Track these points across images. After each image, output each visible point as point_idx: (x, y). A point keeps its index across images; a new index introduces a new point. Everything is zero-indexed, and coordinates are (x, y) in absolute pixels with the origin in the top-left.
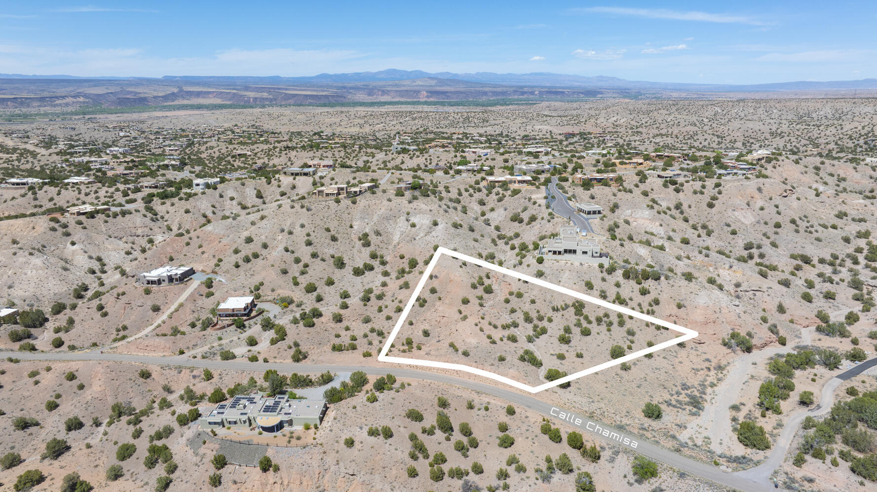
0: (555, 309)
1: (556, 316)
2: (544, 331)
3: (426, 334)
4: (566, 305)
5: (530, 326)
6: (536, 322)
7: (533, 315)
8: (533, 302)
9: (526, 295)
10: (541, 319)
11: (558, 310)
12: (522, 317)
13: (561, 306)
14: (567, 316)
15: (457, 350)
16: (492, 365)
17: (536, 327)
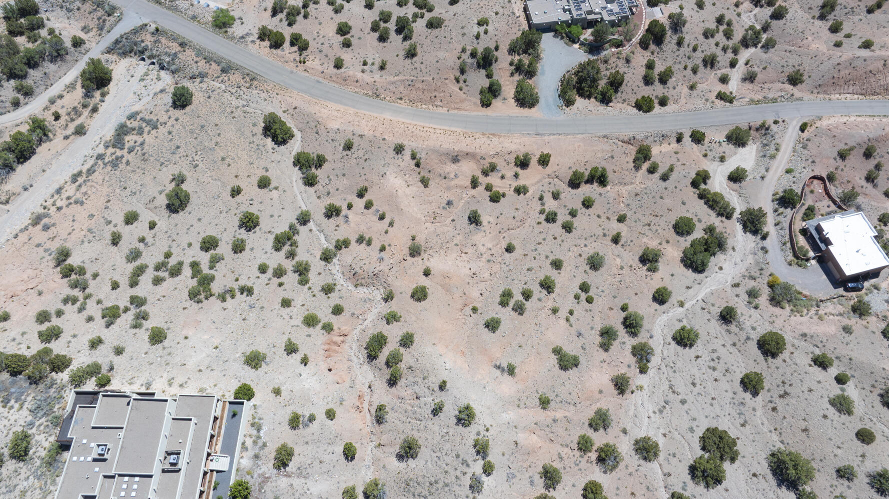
0: (247, 291)
1: (249, 276)
2: (279, 242)
3: (474, 219)
4: (224, 300)
5: (302, 256)
6: (289, 265)
7: (291, 279)
8: (286, 303)
9: (298, 321)
10: (279, 273)
11: (242, 290)
12: (312, 275)
13: (233, 297)
14: (231, 277)
15: (413, 157)
16: (361, 136)
17: (291, 255)
